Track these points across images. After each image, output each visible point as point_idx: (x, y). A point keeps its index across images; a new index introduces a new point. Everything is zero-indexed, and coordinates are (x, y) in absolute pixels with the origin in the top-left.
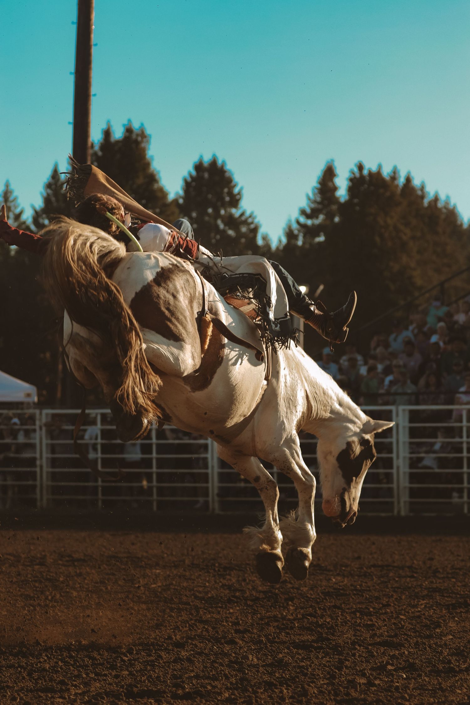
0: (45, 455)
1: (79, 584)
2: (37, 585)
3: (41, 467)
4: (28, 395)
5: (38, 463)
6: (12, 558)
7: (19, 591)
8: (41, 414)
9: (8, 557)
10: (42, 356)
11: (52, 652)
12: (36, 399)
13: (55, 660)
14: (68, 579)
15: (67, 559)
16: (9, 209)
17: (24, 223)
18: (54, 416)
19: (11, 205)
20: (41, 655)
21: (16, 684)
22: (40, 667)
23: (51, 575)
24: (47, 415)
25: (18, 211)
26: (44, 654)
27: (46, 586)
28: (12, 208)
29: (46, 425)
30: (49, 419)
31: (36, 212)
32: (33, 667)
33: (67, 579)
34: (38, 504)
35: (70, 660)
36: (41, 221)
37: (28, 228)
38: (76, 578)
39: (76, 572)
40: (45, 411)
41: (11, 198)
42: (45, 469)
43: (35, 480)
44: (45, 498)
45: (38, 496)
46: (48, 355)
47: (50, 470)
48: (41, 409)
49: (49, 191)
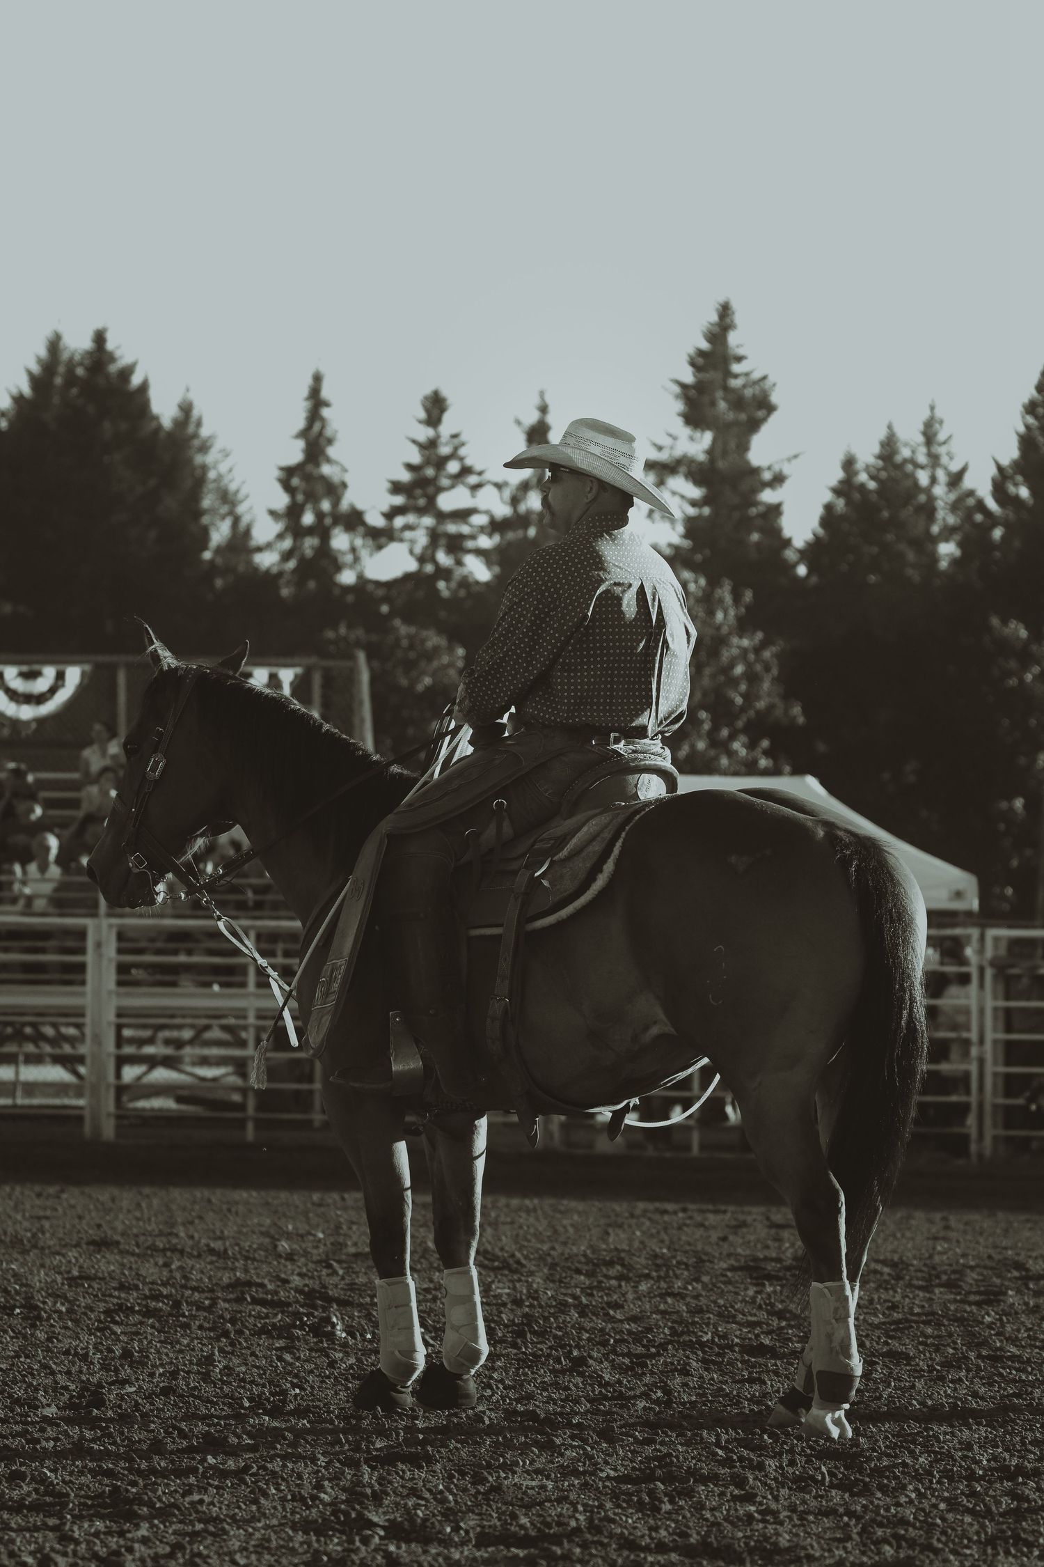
0: (989, 1036)
1: (1028, 1330)
2: (929, 1331)
3: (981, 1061)
4: (958, 895)
5: (974, 1051)
6: (886, 1270)
7: (886, 1343)
8: (982, 938)
9: (879, 1267)
10: (1004, 805)
11: (931, 1482)
12: (975, 904)
13: (934, 1500)
14: (1004, 1318)
15: (1016, 1274)
16: (934, 460)
17: (971, 493)
18: (1014, 943)
19: (942, 450)
20: (904, 1487)
21: (830, 1551)
22: (895, 1516)
23: (968, 1309)
24: (996, 940)
25: (955, 467)
26: (911, 1487)
27: (950, 1335)
28: (944, 460)
29: (993, 963)
30: (1002, 951)
31: (1000, 468)
32: (878, 1514)
33: (1001, 1320)
34: (973, 1148)
35: (968, 1501)
36: (1011, 489)
37: (981, 506)
38: (1023, 1318)
39: (1026, 1304)
40: (992, 933)
41: (941, 437)
42: (989, 1068)
43: (968, 1092)
44: (989, 1133)
45: (973, 1133)
46: (1019, 803)
47: (1002, 1069)
48: (983, 927)
49: (1030, 420)
